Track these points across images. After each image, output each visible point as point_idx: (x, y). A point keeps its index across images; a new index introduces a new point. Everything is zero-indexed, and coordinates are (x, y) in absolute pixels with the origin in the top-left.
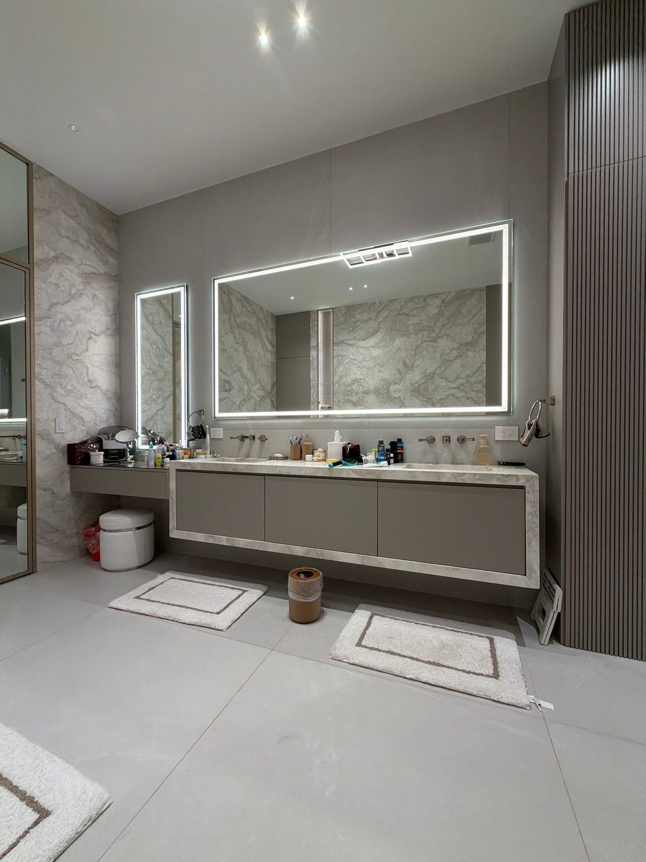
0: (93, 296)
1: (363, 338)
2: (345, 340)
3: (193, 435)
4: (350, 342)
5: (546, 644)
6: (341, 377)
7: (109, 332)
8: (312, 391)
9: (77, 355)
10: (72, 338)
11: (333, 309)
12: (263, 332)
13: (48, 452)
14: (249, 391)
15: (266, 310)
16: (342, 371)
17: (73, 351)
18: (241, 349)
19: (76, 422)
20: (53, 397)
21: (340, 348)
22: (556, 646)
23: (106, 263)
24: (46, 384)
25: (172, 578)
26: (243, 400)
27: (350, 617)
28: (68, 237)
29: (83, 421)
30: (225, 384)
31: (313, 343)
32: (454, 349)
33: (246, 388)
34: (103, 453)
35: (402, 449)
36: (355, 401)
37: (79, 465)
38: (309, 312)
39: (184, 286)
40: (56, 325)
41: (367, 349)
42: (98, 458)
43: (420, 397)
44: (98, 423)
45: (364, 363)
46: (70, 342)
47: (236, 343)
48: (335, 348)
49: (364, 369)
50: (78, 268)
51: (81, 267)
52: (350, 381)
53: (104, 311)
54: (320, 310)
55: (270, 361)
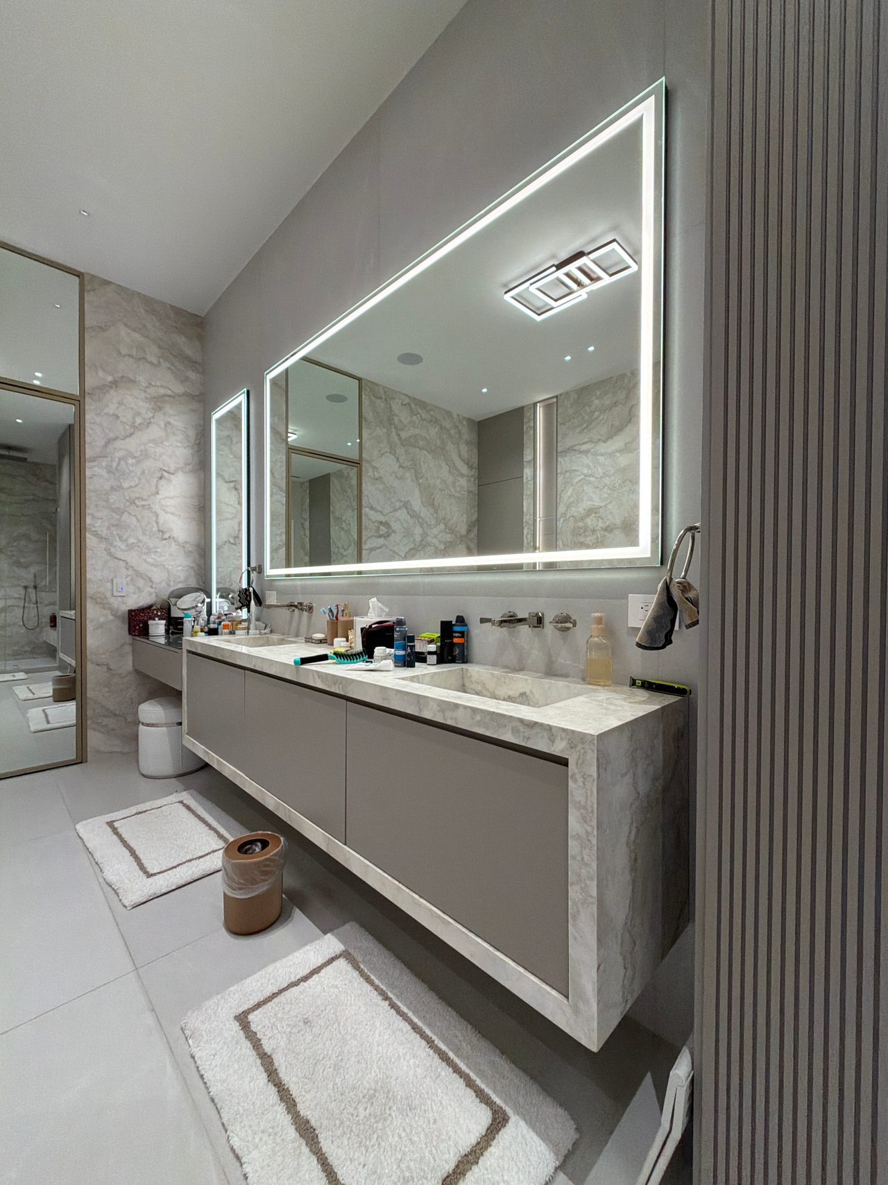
0: (165, 425)
1: (604, 438)
2: (575, 445)
4: (584, 447)
6: (569, 507)
7: (189, 468)
8: (525, 531)
9: (142, 499)
10: (136, 480)
11: (557, 397)
12: (450, 446)
13: (102, 620)
14: (424, 535)
15: (458, 415)
16: (571, 496)
17: (137, 495)
18: (409, 475)
19: (141, 583)
20: (110, 554)
21: (567, 459)
23: (184, 380)
24: (101, 538)
25: (180, 802)
26: (411, 549)
28: (130, 356)
29: (151, 582)
30: (379, 527)
31: (528, 457)
33: (418, 531)
34: (164, 622)
37: (137, 636)
38: (522, 408)
39: (244, 394)
40: (114, 465)
41: (611, 455)
42: (158, 627)
44: (171, 583)
45: (607, 481)
46: (133, 484)
47: (401, 466)
48: (559, 459)
49: (605, 490)
50: (145, 392)
51: (148, 390)
52: (582, 511)
53: (181, 442)
54: (539, 402)
55: (466, 489)
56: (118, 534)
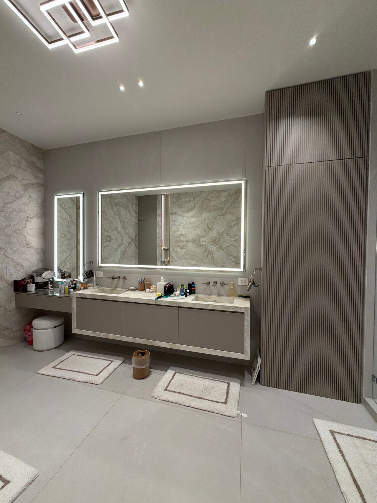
0: (29, 197)
1: (186, 212)
2: (177, 212)
3: (86, 276)
4: (179, 213)
5: (253, 385)
6: (174, 232)
7: (39, 216)
8: (158, 240)
9: (19, 230)
10: (17, 221)
11: (170, 194)
12: (130, 206)
13: (2, 286)
14: (122, 240)
16: (174, 229)
17: (17, 228)
18: (117, 217)
19: (19, 268)
20: (5, 256)
21: (174, 216)
22: (259, 385)
23: (37, 177)
24: (1, 249)
25: (74, 355)
26: (118, 246)
27: (164, 374)
28: (14, 165)
29: (23, 267)
30: (107, 237)
31: (159, 213)
32: (233, 220)
33: (120, 238)
34: (34, 285)
35: (194, 287)
36: (182, 246)
37: (20, 292)
38: (157, 196)
39: (82, 193)
40: (7, 215)
41: (188, 217)
42: (32, 288)
43: (216, 245)
44: (31, 267)
45: (187, 226)
46: (15, 223)
47: (114, 214)
48: (171, 216)
49: (186, 229)
50: (20, 182)
51: (22, 181)
52: (179, 235)
53: (35, 205)
54: (163, 194)
55: (135, 222)
56: (9, 247)
